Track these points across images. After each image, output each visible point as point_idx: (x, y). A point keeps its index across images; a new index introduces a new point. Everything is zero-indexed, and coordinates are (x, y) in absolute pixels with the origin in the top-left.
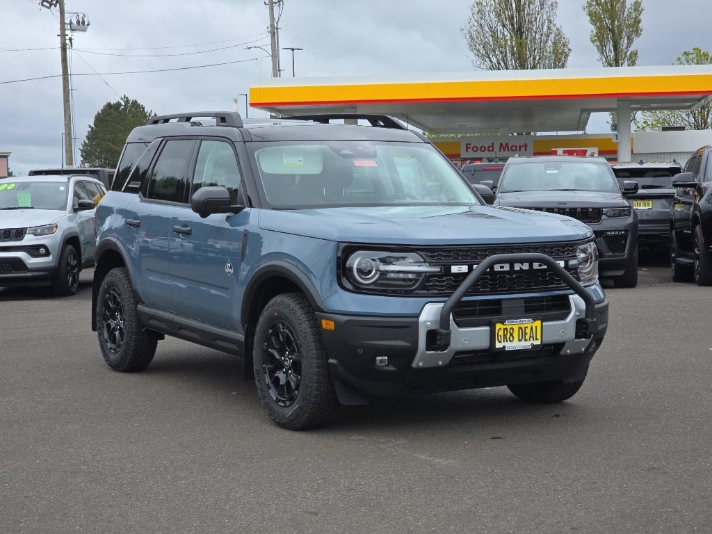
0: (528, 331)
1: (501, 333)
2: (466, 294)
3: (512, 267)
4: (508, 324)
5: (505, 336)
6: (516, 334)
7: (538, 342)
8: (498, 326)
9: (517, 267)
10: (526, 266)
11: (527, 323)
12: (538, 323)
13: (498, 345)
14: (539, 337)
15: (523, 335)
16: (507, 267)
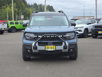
0: (52, 47)
1: (47, 48)
2: (39, 41)
3: (50, 36)
4: (48, 46)
5: (48, 48)
6: (50, 48)
7: (55, 50)
8: (46, 46)
9: (51, 36)
10: (53, 36)
11: (52, 46)
12: (55, 46)
13: (46, 50)
14: (55, 48)
15: (51, 48)
16: (49, 36)
